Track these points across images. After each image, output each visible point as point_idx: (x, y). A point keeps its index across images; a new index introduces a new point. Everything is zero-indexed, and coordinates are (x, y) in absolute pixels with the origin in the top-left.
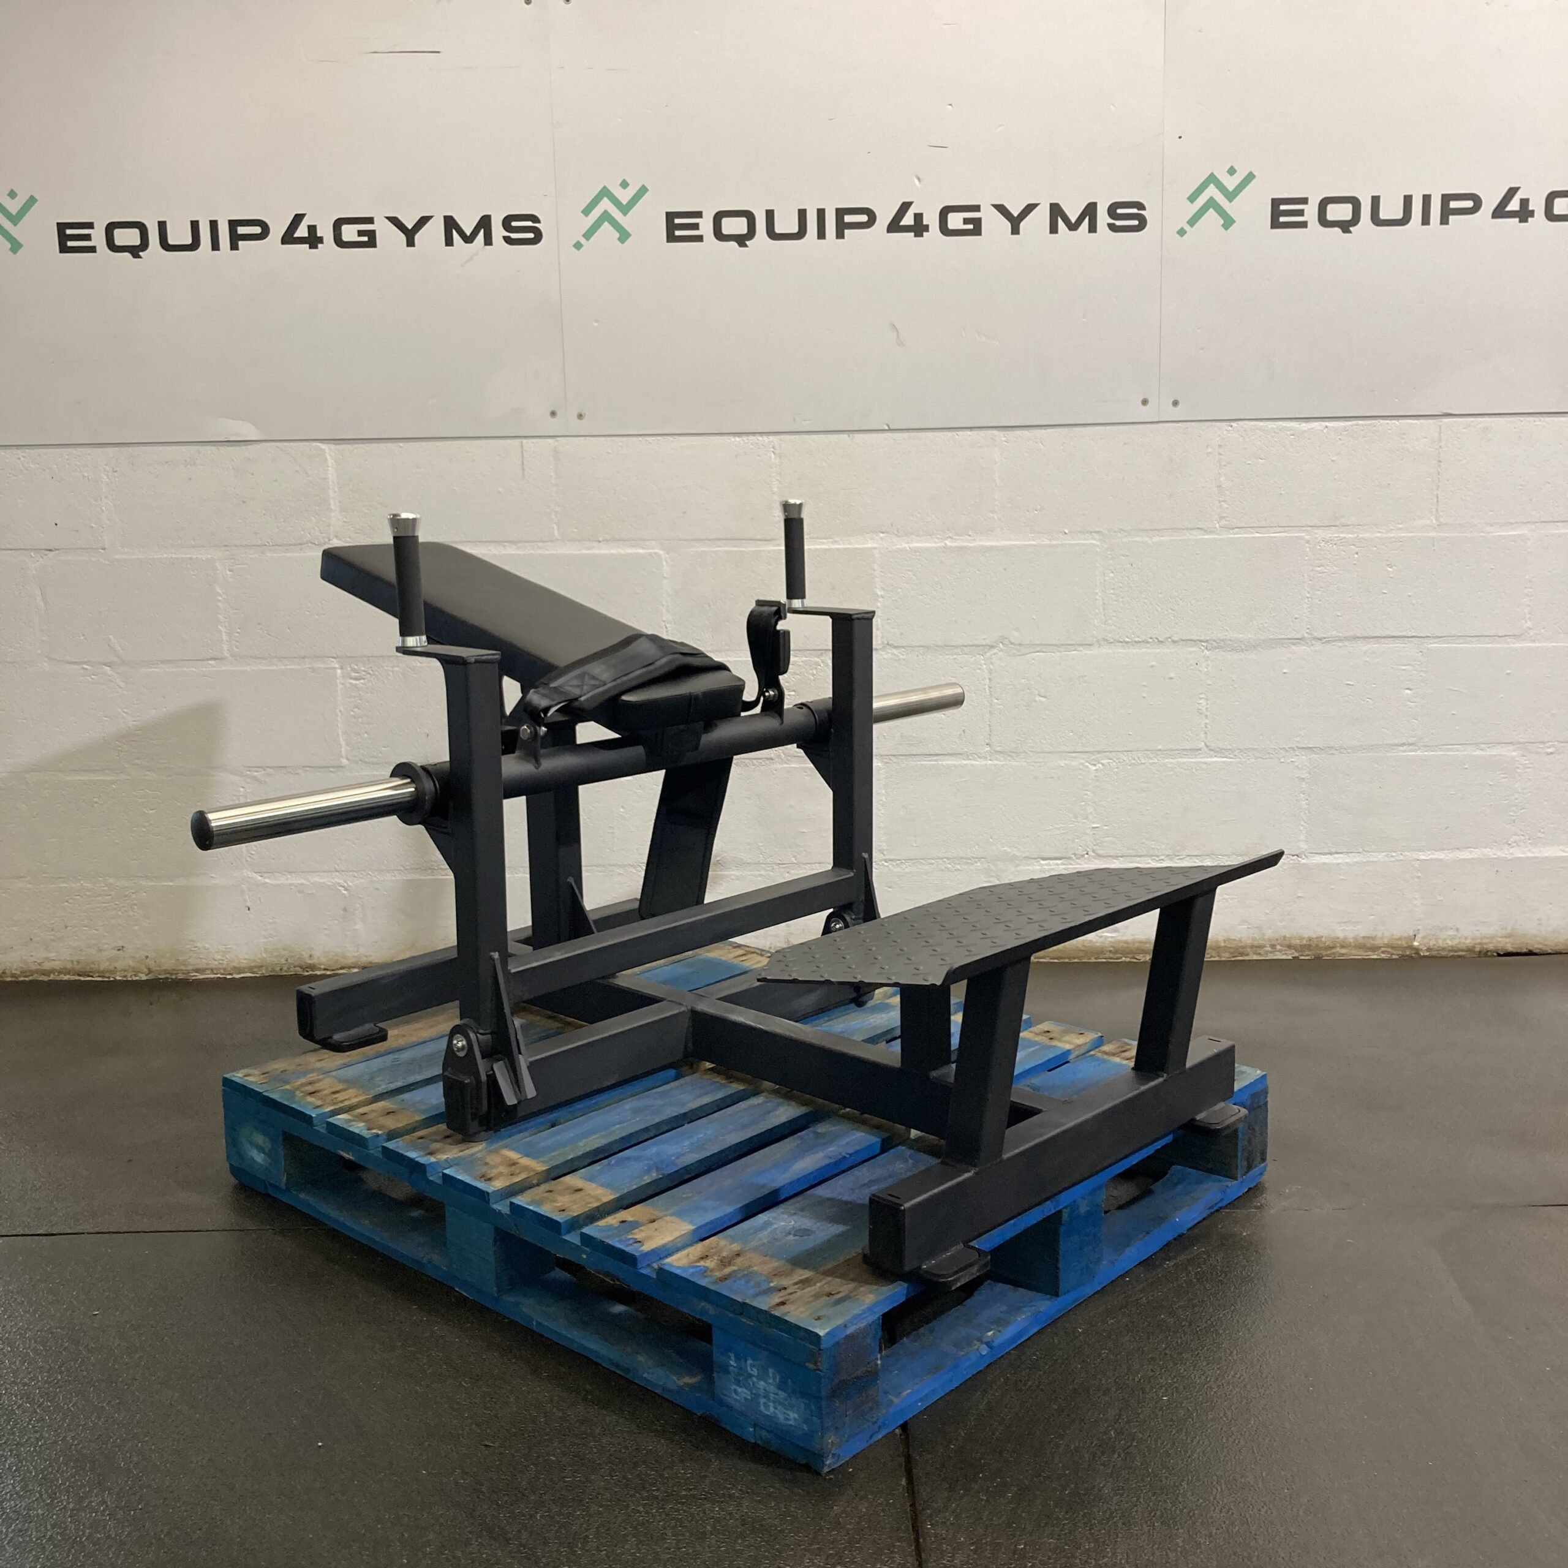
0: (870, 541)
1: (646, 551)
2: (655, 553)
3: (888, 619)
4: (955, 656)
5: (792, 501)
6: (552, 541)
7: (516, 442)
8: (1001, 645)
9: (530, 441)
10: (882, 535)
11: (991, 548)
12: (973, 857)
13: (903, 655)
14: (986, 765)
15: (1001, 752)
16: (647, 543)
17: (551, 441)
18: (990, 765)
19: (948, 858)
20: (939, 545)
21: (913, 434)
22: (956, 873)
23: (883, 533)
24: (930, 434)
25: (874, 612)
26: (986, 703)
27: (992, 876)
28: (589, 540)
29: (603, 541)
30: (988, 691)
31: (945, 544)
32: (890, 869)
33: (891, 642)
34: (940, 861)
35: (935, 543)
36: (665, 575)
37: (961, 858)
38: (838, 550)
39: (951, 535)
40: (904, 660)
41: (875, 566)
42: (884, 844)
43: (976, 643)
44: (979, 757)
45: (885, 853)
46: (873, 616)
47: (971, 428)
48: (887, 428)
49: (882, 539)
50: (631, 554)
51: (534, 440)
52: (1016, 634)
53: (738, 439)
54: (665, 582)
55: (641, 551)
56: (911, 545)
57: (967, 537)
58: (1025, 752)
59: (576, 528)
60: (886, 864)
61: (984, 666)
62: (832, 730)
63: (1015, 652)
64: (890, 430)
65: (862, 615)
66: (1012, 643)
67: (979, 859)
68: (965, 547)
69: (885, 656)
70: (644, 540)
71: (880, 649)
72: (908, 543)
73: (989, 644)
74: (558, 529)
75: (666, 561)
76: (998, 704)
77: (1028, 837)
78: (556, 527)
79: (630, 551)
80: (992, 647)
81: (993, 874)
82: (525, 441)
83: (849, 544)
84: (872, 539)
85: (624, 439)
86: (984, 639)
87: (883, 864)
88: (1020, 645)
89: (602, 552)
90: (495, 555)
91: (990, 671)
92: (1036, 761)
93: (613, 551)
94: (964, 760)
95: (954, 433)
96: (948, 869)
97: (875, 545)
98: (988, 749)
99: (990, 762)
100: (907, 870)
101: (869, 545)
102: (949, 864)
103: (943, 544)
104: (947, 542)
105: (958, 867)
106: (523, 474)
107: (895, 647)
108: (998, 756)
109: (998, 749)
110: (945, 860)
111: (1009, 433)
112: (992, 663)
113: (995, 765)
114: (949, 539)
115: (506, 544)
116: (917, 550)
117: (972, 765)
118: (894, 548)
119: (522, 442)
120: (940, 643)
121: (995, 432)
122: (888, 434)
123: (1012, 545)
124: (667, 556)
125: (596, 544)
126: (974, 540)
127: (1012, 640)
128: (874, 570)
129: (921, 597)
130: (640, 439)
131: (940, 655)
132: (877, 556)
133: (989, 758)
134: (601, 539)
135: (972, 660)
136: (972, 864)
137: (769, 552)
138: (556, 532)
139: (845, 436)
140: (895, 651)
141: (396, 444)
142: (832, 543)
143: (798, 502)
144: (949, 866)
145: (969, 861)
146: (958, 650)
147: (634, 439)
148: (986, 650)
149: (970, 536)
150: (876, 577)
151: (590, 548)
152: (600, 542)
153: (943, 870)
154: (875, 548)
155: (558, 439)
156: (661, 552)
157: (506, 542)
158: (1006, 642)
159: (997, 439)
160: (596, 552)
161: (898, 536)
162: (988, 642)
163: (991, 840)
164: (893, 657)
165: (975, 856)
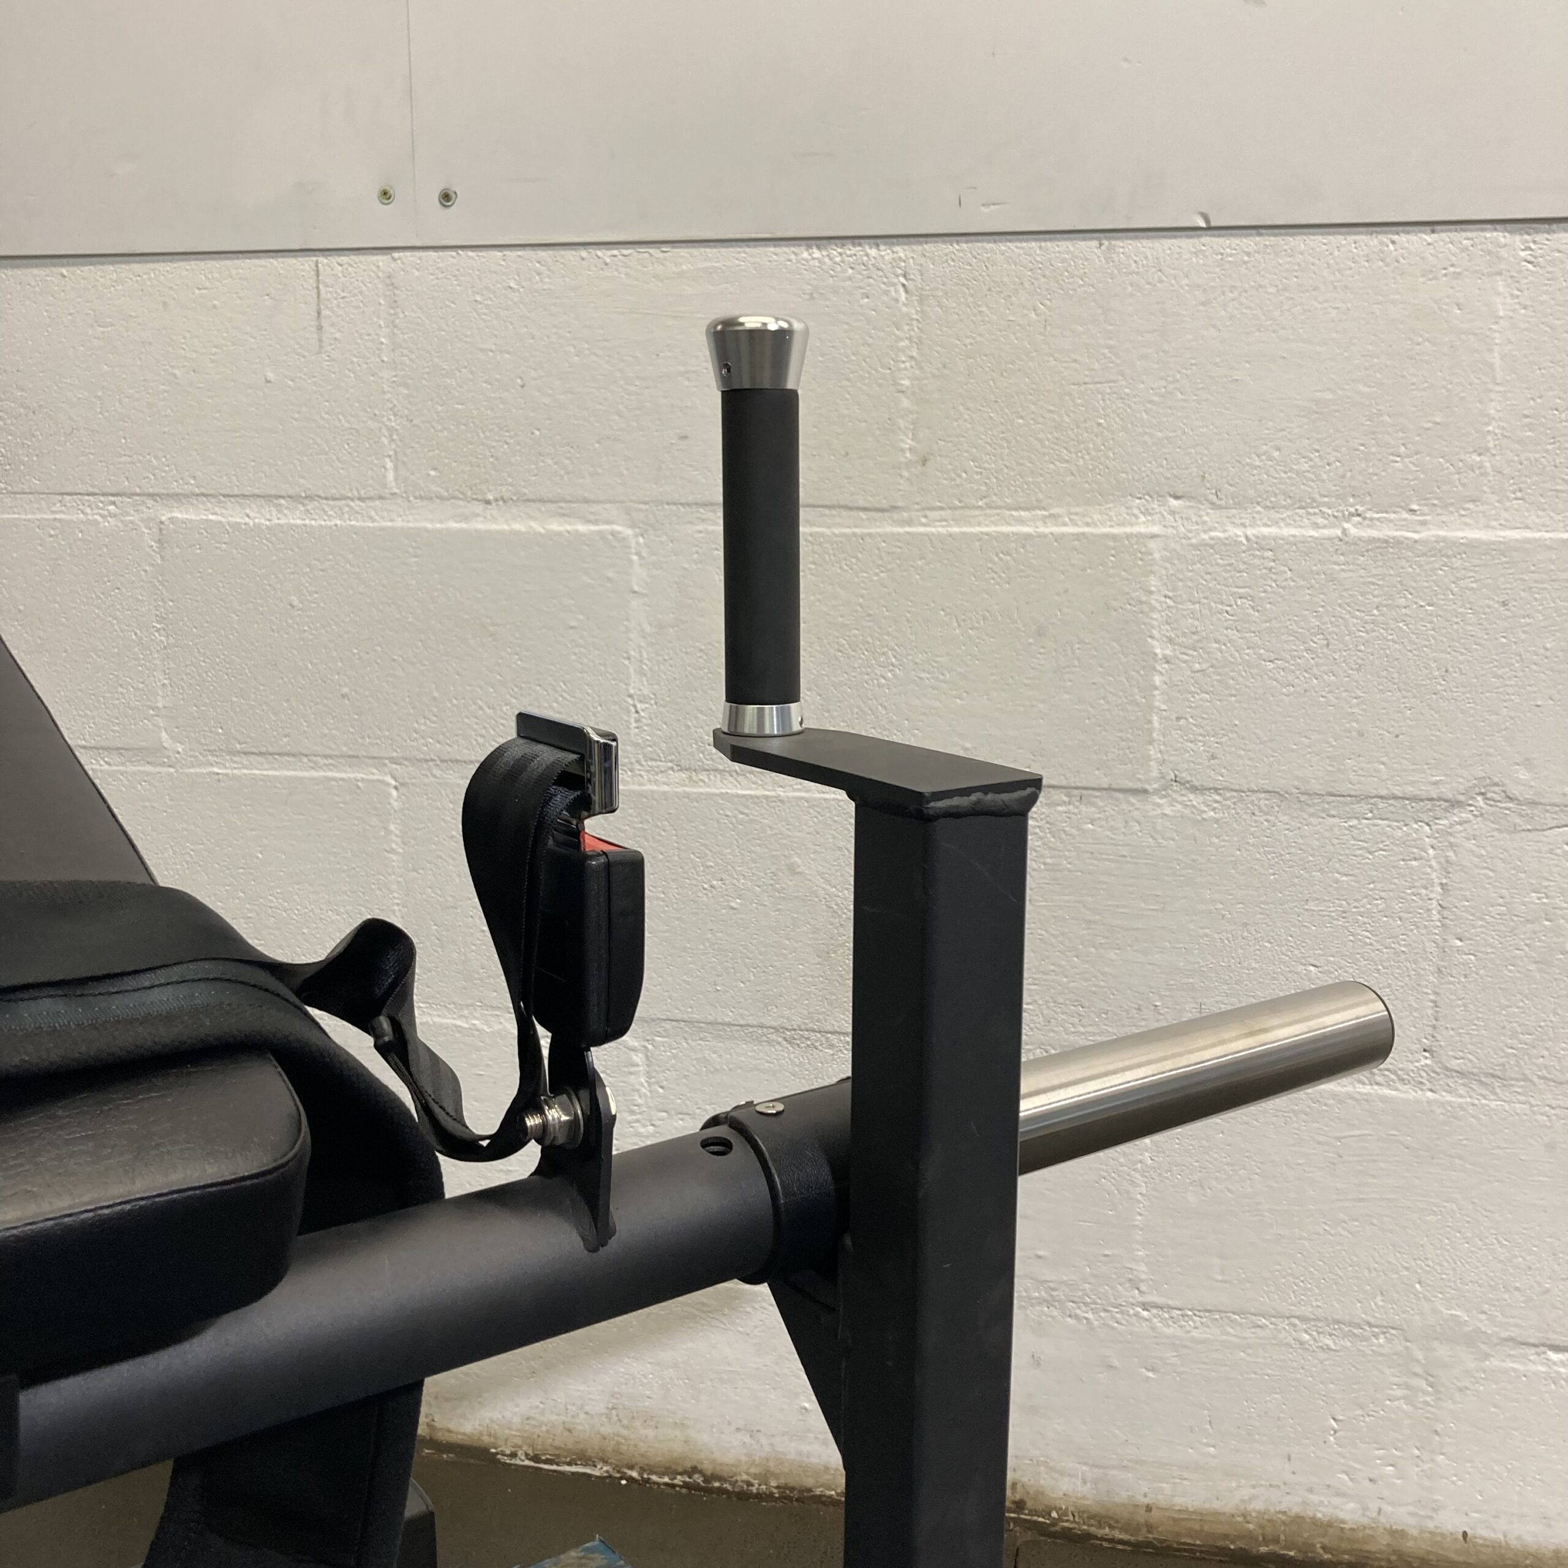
0: (1142, 519)
1: (593, 528)
2: (613, 534)
3: (1178, 719)
4: (1354, 822)
5: (751, 322)
6: (381, 498)
7: (306, 264)
8: (1479, 798)
9: (335, 260)
10: (1174, 503)
11: (1473, 546)
12: (1370, 1325)
13: (1214, 809)
14: (1418, 1101)
15: (1461, 1074)
16: (595, 508)
17: (381, 260)
18: (1429, 1102)
19: (1303, 1319)
20: (1326, 532)
21: (1269, 240)
22: (1322, 1355)
23: (1177, 497)
24: (1316, 241)
25: (1036, 783)
26: (1431, 947)
27: (1416, 1374)
28: (465, 499)
29: (496, 500)
30: (1436, 916)
31: (1344, 531)
32: (1153, 1328)
33: (1185, 776)
34: (1284, 1324)
35: (1316, 526)
36: (636, 588)
37: (1338, 1322)
38: (1059, 538)
39: (1360, 509)
40: (1217, 821)
41: (1153, 582)
42: (1143, 1268)
43: (1410, 790)
44: (1402, 1080)
45: (1143, 1288)
46: (1032, 800)
47: (1431, 225)
48: (1203, 224)
49: (1173, 513)
50: (559, 534)
51: (344, 259)
52: (1523, 775)
53: (817, 254)
54: (635, 603)
55: (582, 528)
56: (1250, 532)
57: (1405, 515)
58: (1526, 1079)
59: (435, 469)
60: (1145, 1314)
61: (1431, 852)
62: (848, 1241)
63: (1518, 820)
64: (1209, 228)
65: (974, 797)
66: (1511, 799)
67: (1385, 1329)
68: (1398, 542)
69: (1168, 811)
70: (586, 501)
71: (1156, 792)
72: (1244, 525)
73: (1450, 796)
74: (396, 468)
75: (638, 554)
76: (1459, 950)
77: (1517, 1289)
78: (389, 465)
79: (555, 526)
80: (1455, 804)
81: (1418, 1370)
82: (323, 260)
83: (1088, 524)
84: (1146, 512)
85: (543, 254)
86: (1435, 783)
87: (1137, 1315)
88: (1533, 803)
89: (494, 527)
90: (258, 526)
91: (1447, 867)
92: (1554, 1103)
93: (517, 526)
94: (1364, 1084)
95: (1384, 238)
96: (1301, 1343)
97: (1156, 529)
98: (1428, 1062)
99: (1429, 1094)
100: (1195, 1333)
101: (1143, 529)
102: (1306, 1332)
103: (1339, 532)
104: (1346, 525)
105: (1329, 1342)
106: (321, 341)
107: (1194, 789)
108: (1450, 1082)
109: (1454, 1064)
110: (1296, 1321)
111: (1540, 237)
112: (1451, 845)
113: (1442, 1105)
114: (1357, 519)
115: (283, 501)
116: (1259, 544)
117: (1383, 1099)
118: (1205, 537)
119: (317, 263)
120: (1318, 788)
121: (1500, 236)
122: (1206, 240)
123: (1527, 541)
124: (641, 540)
125: (479, 508)
126: (1424, 523)
127: (1514, 791)
128: (1151, 592)
129: (1271, 666)
130: (584, 254)
131: (1312, 815)
132: (1157, 555)
133: (1429, 1085)
134: (490, 497)
135: (1399, 833)
136: (1366, 1339)
137: (885, 537)
138: (391, 476)
139: (1089, 246)
140: (1195, 799)
141: (54, 269)
142: (1044, 519)
143: (773, 326)
144: (1306, 1337)
145: (1356, 1331)
146: (1362, 807)
147: (570, 255)
148: (1439, 812)
149: (1413, 511)
150: (1153, 609)
151: (466, 518)
152: (488, 502)
153: (1288, 1345)
154: (1154, 536)
155: (396, 255)
156: (629, 532)
157: (283, 497)
158: (1495, 793)
159: (1504, 253)
160: (480, 525)
161: (1221, 507)
162: (1447, 791)
163: (1418, 1286)
164: (1187, 812)
165: (1372, 1321)
